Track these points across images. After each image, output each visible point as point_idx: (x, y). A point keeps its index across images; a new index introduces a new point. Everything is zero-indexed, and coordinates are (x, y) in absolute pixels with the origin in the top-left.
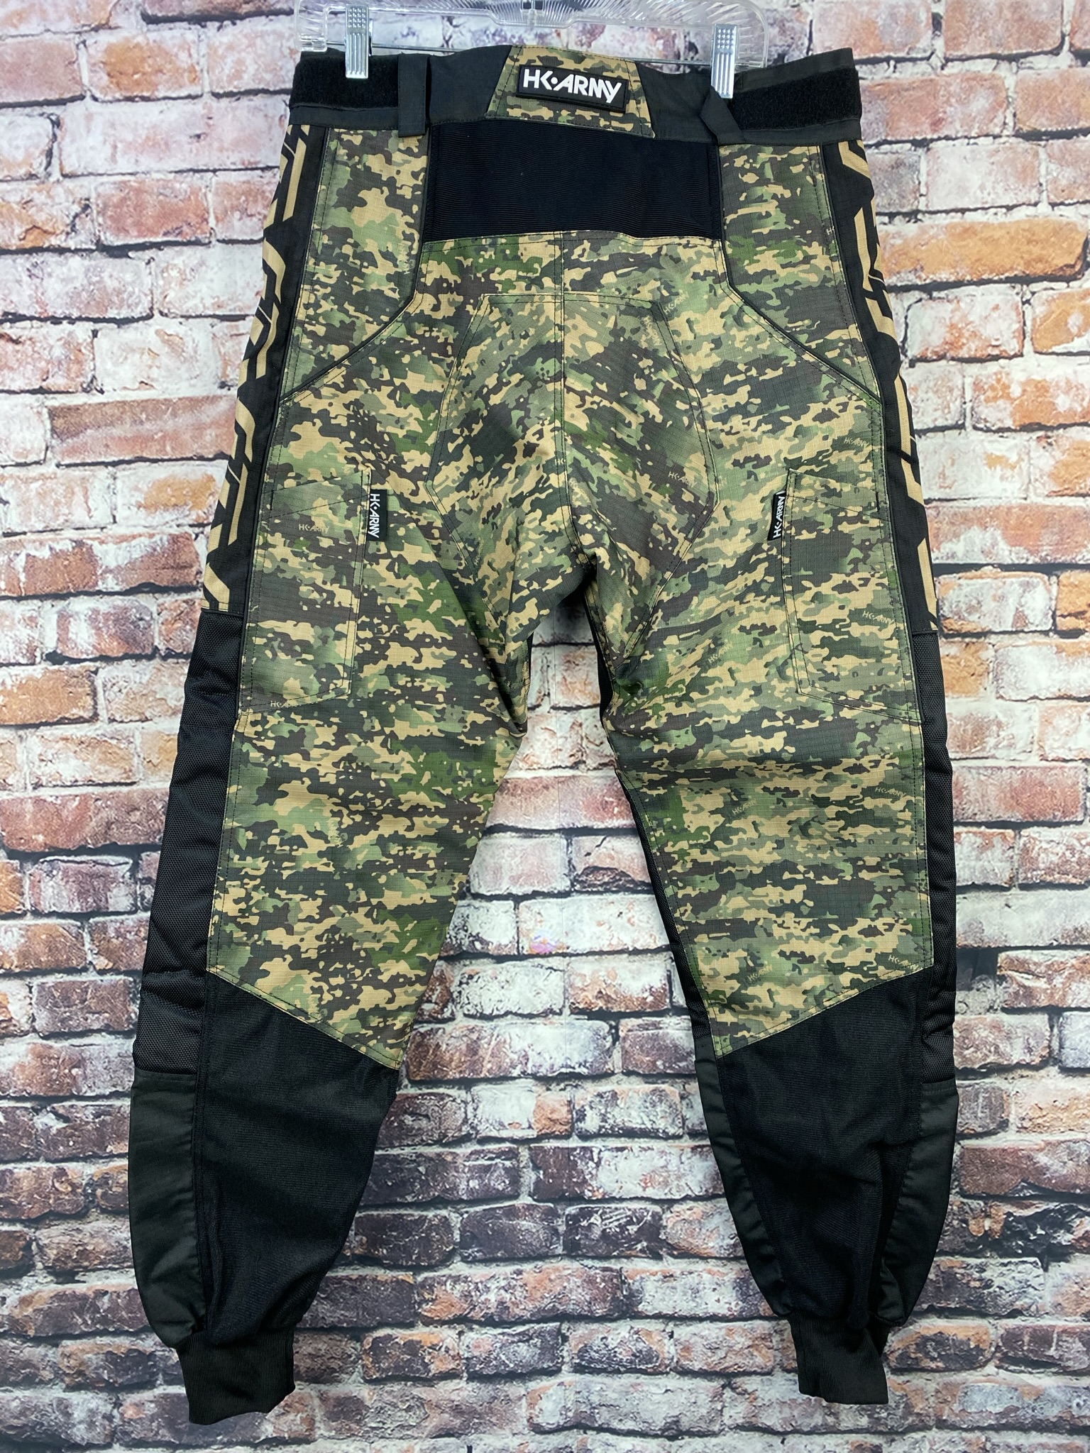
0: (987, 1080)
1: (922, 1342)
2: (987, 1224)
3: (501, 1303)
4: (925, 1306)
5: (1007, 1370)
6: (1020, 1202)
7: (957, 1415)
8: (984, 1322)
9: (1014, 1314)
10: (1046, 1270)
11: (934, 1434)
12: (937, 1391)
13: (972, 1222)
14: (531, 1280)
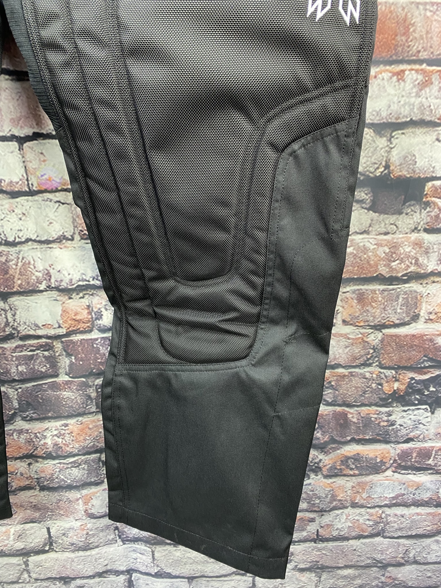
0: (407, 285)
1: (345, 460)
2: (396, 385)
3: (56, 445)
4: (349, 438)
5: (399, 473)
6: (420, 370)
7: (365, 500)
8: (388, 446)
9: (409, 440)
10: (433, 413)
11: (350, 510)
12: (353, 487)
13: (385, 385)
14: (76, 429)
